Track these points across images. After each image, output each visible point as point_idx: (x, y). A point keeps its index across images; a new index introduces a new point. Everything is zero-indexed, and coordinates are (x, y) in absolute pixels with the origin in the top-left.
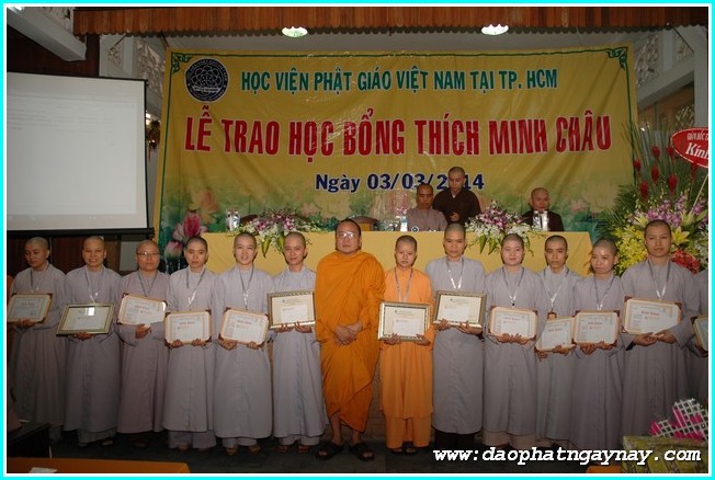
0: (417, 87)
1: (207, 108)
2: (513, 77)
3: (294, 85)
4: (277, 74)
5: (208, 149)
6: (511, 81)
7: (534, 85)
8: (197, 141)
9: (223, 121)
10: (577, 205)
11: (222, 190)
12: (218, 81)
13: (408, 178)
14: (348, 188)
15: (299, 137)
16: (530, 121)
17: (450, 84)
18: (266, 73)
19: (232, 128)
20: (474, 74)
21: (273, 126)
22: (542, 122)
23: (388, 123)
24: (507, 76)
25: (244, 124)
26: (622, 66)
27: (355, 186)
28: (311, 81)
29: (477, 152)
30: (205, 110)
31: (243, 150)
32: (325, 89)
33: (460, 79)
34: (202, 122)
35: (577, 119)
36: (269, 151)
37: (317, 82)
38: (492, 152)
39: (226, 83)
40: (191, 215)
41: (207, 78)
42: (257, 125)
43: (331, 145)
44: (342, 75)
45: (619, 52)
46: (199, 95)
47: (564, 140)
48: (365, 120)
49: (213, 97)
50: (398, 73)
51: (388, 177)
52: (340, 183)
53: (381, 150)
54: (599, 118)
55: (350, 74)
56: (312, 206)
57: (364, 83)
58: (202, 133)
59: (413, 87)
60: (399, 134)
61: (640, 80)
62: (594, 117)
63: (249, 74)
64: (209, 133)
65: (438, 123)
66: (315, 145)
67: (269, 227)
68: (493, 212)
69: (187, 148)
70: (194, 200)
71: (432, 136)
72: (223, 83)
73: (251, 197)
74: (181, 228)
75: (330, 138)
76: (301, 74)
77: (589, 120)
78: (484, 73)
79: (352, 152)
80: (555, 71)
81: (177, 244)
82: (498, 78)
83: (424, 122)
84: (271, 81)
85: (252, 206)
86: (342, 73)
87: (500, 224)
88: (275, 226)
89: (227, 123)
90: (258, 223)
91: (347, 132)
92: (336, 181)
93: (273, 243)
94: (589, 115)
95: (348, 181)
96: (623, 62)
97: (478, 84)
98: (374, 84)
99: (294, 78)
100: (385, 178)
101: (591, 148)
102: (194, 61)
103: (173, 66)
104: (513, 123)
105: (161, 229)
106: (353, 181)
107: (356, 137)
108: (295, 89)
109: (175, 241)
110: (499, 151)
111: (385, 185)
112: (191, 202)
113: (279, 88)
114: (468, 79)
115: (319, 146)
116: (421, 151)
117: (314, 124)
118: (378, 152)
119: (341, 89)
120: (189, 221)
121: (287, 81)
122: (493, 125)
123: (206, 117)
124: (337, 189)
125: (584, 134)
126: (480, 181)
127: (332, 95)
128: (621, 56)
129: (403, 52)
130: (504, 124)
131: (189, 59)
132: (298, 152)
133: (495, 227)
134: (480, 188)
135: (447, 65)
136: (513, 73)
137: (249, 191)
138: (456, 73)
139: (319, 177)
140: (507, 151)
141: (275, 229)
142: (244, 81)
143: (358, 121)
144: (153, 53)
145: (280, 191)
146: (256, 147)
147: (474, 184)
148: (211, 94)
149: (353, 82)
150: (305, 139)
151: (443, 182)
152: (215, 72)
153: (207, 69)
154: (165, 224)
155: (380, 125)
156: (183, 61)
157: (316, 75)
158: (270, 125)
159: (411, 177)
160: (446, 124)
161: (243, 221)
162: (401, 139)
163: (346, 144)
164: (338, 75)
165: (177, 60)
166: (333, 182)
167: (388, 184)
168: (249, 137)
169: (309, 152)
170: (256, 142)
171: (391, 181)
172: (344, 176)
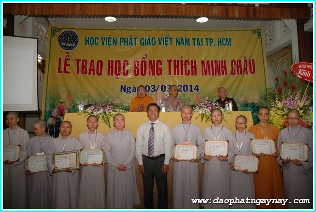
0: (168, 44)
1: (68, 53)
2: (211, 41)
3: (110, 43)
4: (102, 38)
5: (69, 73)
6: (210, 42)
7: (221, 45)
8: (63, 69)
9: (76, 60)
10: (242, 99)
11: (75, 92)
12: (74, 41)
13: (164, 86)
14: (135, 92)
15: (112, 67)
16: (219, 61)
17: (183, 43)
18: (97, 38)
19: (81, 63)
20: (194, 39)
21: (100, 62)
22: (225, 61)
23: (154, 61)
24: (209, 40)
25: (86, 61)
26: (259, 37)
28: (118, 42)
29: (196, 74)
30: (67, 54)
31: (86, 73)
32: (125, 45)
33: (188, 41)
34: (66, 60)
35: (240, 61)
36: (98, 74)
37: (121, 42)
38: (203, 75)
39: (78, 42)
40: (61, 105)
41: (68, 39)
42: (92, 61)
43: (127, 71)
44: (133, 39)
45: (258, 31)
46: (65, 47)
47: (235, 70)
48: (144, 59)
49: (71, 48)
50: (159, 38)
51: (155, 86)
52: (132, 89)
53: (151, 74)
54: (250, 60)
55: (137, 38)
56: (119, 100)
57: (143, 43)
58: (66, 65)
59: (166, 44)
60: (160, 66)
61: (266, 44)
62: (248, 59)
63: (89, 38)
64: (69, 65)
65: (178, 61)
66: (120, 71)
67: (99, 110)
68: (206, 102)
69: (59, 72)
70: (62, 97)
71: (175, 66)
72: (76, 42)
73: (89, 96)
74: (55, 111)
75: (127, 68)
76: (114, 38)
77: (245, 61)
78: (198, 39)
79: (137, 74)
80: (230, 39)
81: (53, 118)
82: (204, 41)
83: (171, 61)
84: (99, 41)
85: (90, 100)
86: (133, 38)
87: (210, 108)
88: (102, 109)
89: (78, 61)
90: (93, 108)
91: (135, 65)
92: (130, 88)
93: (101, 118)
94: (245, 59)
95: (135, 88)
96: (259, 35)
97: (196, 44)
98: (148, 43)
99: (110, 40)
100: (153, 87)
101: (247, 73)
102: (63, 31)
103: (52, 33)
104: (212, 62)
105: (45, 111)
107: (139, 68)
108: (111, 45)
109: (52, 117)
110: (206, 74)
111: (153, 90)
112: (60, 98)
113: (103, 44)
114: (191, 41)
115: (122, 71)
116: (170, 74)
117: (119, 61)
119: (132, 45)
120: (60, 107)
121: (107, 41)
122: (203, 62)
123: (68, 58)
124: (130, 92)
125: (244, 67)
126: (198, 88)
127: (128, 48)
128: (258, 32)
129: (161, 29)
130: (208, 62)
131: (60, 30)
132: (112, 74)
133: (208, 109)
134: (198, 91)
135: (182, 35)
136: (212, 39)
137: (88, 93)
138: (186, 38)
139: (122, 86)
140: (210, 74)
141: (102, 111)
142: (86, 41)
143: (140, 60)
144: (43, 28)
145: (103, 93)
146: (92, 72)
147: (195, 89)
148: (71, 47)
149: (138, 42)
150: (115, 68)
151: (181, 88)
152: (73, 37)
153: (69, 35)
154: (48, 109)
155: (150, 62)
156: (57, 31)
157: (121, 38)
158: (98, 62)
159: (165, 86)
160: (182, 61)
161: (86, 107)
162: (161, 69)
163: (135, 71)
164: (131, 39)
165: (54, 31)
166: (129, 89)
167: (155, 90)
168: (88, 67)
169: (117, 74)
170: (92, 70)
171: (156, 88)
172: (134, 86)
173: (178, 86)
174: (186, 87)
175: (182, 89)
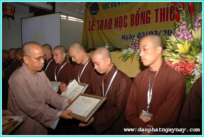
5: (94, 30)
9: (98, 21)
11: (96, 42)
12: (97, 8)
13: (151, 32)
14: (131, 38)
15: (117, 22)
18: (109, 3)
19: (100, 22)
21: (111, 20)
23: (145, 12)
25: (103, 21)
30: (94, 18)
31: (102, 29)
32: (125, 4)
34: (93, 22)
36: (109, 29)
39: (99, 8)
41: (94, 8)
42: (106, 20)
43: (127, 23)
46: (92, 14)
48: (138, 12)
49: (96, 14)
51: (144, 33)
52: (129, 37)
53: (142, 23)
58: (93, 25)
60: (149, 16)
63: (104, 4)
64: (94, 25)
65: (164, 9)
69: (89, 30)
70: (89, 46)
71: (161, 14)
79: (133, 25)
83: (158, 9)
84: (110, 5)
91: (131, 18)
95: (131, 36)
102: (91, 4)
103: (87, 7)
106: (133, 36)
107: (135, 20)
112: (88, 46)
113: (112, 7)
115: (123, 25)
116: (156, 21)
117: (121, 17)
118: (141, 24)
121: (114, 4)
123: (94, 20)
124: (128, 39)
127: (127, 6)
132: (117, 28)
137: (104, 42)
139: (123, 35)
142: (103, 7)
145: (111, 41)
150: (120, 23)
152: (96, 6)
153: (94, 5)
155: (142, 13)
160: (167, 8)
163: (131, 23)
165: (88, 5)
166: (127, 37)
168: (104, 25)
169: (120, 27)
170: (106, 26)
172: (130, 34)
173: (164, 31)
174: (170, 31)
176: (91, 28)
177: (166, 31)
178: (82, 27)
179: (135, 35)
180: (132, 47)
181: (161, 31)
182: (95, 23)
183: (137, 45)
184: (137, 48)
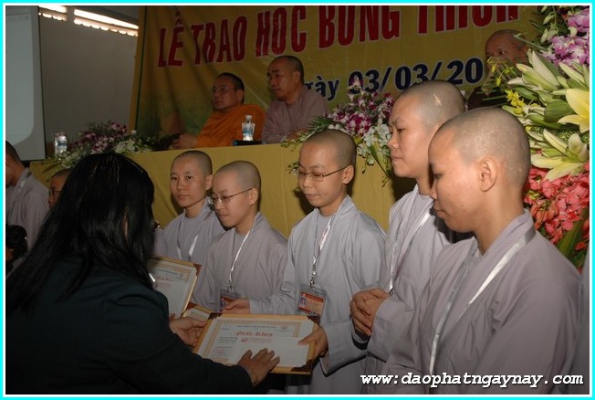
1: (180, 13)
5: (179, 63)
8: (169, 56)
9: (193, 27)
11: (190, 111)
13: (403, 72)
14: (324, 94)
15: (267, 32)
19: (202, 34)
21: (241, 23)
25: (213, 26)
27: (333, 91)
30: (178, 17)
31: (211, 59)
34: (176, 31)
36: (236, 57)
42: (225, 24)
43: (303, 36)
51: (376, 74)
53: (367, 35)
58: (176, 44)
60: (392, 8)
64: (181, 45)
69: (159, 66)
75: (302, 26)
79: (330, 42)
89: (197, 29)
91: (323, 16)
95: (323, 84)
100: (372, 76)
106: (330, 83)
107: (337, 21)
111: (371, 86)
115: (289, 40)
116: (423, 29)
117: (283, 11)
118: (362, 39)
123: (178, 25)
132: (266, 52)
146: (225, 53)
150: (273, 33)
159: (408, 71)
163: (322, 33)
167: (377, 86)
168: (217, 42)
169: (277, 50)
170: (224, 48)
171: (380, 80)
172: (320, 78)
173: (450, 66)
174: (474, 65)
175: (462, 76)
176: (167, 58)
177: (459, 64)
178: (132, 52)
179: (337, 82)
180: (343, 121)
181: (440, 64)
182: (185, 37)
183: (361, 115)
184: (364, 123)
